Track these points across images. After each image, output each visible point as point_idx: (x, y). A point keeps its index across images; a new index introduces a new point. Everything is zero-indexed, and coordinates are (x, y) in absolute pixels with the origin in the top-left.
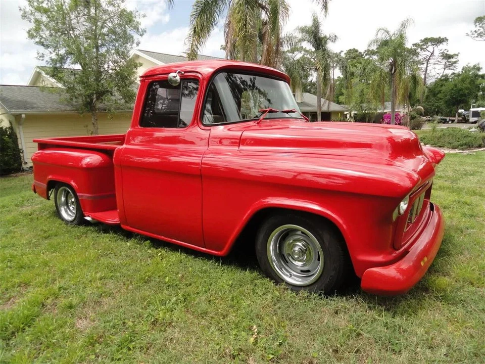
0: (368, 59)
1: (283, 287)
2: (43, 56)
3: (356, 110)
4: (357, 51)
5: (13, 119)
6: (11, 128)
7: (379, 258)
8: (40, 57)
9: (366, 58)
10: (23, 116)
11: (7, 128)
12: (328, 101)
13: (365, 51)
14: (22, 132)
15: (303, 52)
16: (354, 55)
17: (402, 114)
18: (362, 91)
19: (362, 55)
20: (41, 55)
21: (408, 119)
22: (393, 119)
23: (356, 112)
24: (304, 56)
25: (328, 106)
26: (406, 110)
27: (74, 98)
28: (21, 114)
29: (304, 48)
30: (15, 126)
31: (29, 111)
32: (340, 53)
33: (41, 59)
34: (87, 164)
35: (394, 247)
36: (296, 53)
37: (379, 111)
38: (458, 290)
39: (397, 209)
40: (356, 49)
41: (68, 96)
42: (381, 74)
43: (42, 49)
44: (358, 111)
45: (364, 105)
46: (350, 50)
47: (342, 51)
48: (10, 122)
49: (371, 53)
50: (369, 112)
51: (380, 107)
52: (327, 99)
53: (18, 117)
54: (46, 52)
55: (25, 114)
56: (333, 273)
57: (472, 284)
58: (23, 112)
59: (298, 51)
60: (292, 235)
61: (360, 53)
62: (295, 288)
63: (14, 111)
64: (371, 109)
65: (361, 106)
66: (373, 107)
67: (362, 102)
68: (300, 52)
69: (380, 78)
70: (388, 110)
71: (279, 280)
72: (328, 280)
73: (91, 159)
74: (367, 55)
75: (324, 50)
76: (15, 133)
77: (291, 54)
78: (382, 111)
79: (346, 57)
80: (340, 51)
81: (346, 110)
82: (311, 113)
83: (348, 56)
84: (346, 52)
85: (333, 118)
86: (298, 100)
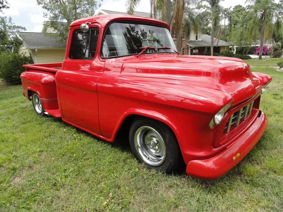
0: (248, 12)
1: (143, 165)
2: (46, 15)
3: (237, 45)
4: (241, 6)
5: (31, 52)
6: (31, 57)
7: (202, 154)
8: (45, 15)
9: (247, 11)
10: (36, 50)
11: (28, 57)
12: (218, 39)
13: (247, 6)
14: (36, 59)
15: (205, 8)
16: (239, 9)
17: (268, 48)
18: (242, 33)
19: (245, 9)
20: (45, 14)
21: (272, 51)
22: (261, 51)
23: (237, 47)
24: (206, 10)
25: (218, 42)
26: (272, 45)
27: (64, 40)
28: (35, 49)
29: (206, 5)
30: (32, 56)
31: (39, 47)
32: (230, 8)
33: (46, 16)
34: (45, 81)
35: (213, 146)
36: (201, 9)
37: (252, 46)
38: (263, 176)
39: (213, 120)
40: (241, 5)
41: (60, 38)
42: (254, 21)
43: (46, 11)
44: (238, 46)
45: (243, 42)
46: (237, 6)
47: (231, 7)
48: (30, 54)
49: (251, 7)
50: (245, 46)
51: (253, 43)
52: (217, 38)
53: (33, 50)
54: (48, 12)
55: (37, 49)
56: (171, 160)
57: (275, 172)
58: (36, 48)
59: (202, 7)
60: (150, 133)
61: (243, 8)
62: (150, 167)
63: (31, 47)
64: (247, 44)
65: (241, 43)
66: (248, 43)
67: (241, 40)
68: (204, 8)
69: (254, 24)
70: (259, 45)
71: (141, 161)
72: (168, 164)
73: (47, 77)
74: (248, 9)
75: (217, 6)
76: (33, 60)
77: (198, 10)
78: (254, 46)
79: (234, 10)
80: (230, 7)
81: (231, 45)
82: (207, 47)
83: (235, 10)
84: (234, 7)
85: (222, 50)
86: (199, 39)
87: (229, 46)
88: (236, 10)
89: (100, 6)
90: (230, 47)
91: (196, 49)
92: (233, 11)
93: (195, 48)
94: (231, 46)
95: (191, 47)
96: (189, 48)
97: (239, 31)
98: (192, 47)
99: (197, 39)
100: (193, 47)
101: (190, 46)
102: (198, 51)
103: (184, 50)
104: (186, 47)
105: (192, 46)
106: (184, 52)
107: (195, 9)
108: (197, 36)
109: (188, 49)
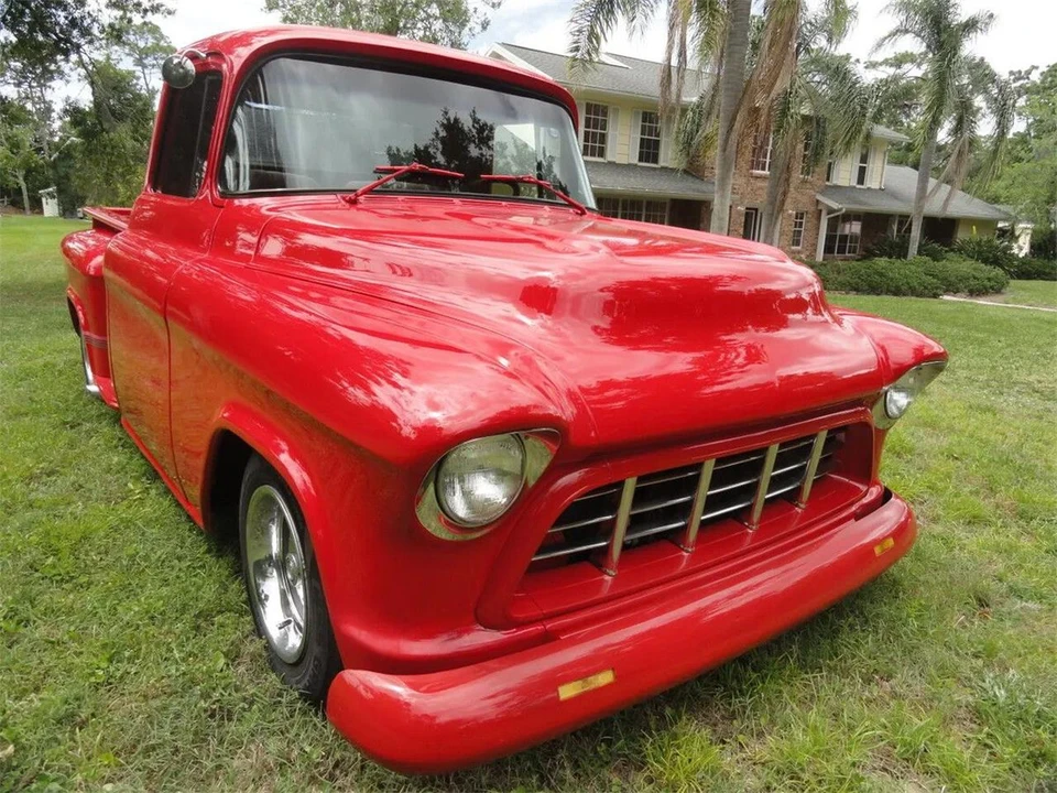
3: (1034, 221)
12: (946, 187)
23: (1033, 226)
25: (947, 200)
32: (1028, 73)
47: (1034, 68)
52: (944, 181)
56: (317, 651)
65: (1048, 212)
68: (919, 65)
72: (312, 665)
79: (1042, 82)
80: (1028, 68)
81: (1003, 216)
82: (900, 216)
83: (1049, 79)
84: (1046, 69)
85: (961, 235)
86: (872, 182)
87: (997, 221)
88: (1051, 82)
89: (484, 28)
90: (1000, 225)
91: (855, 220)
92: (1038, 82)
93: (848, 217)
94: (1004, 220)
95: (830, 211)
96: (824, 213)
97: (1048, 162)
98: (835, 211)
99: (861, 180)
100: (841, 209)
101: (828, 206)
102: (859, 227)
103: (802, 218)
104: (813, 208)
105: (835, 205)
106: (801, 227)
107: (881, 64)
108: (862, 171)
109: (819, 219)
